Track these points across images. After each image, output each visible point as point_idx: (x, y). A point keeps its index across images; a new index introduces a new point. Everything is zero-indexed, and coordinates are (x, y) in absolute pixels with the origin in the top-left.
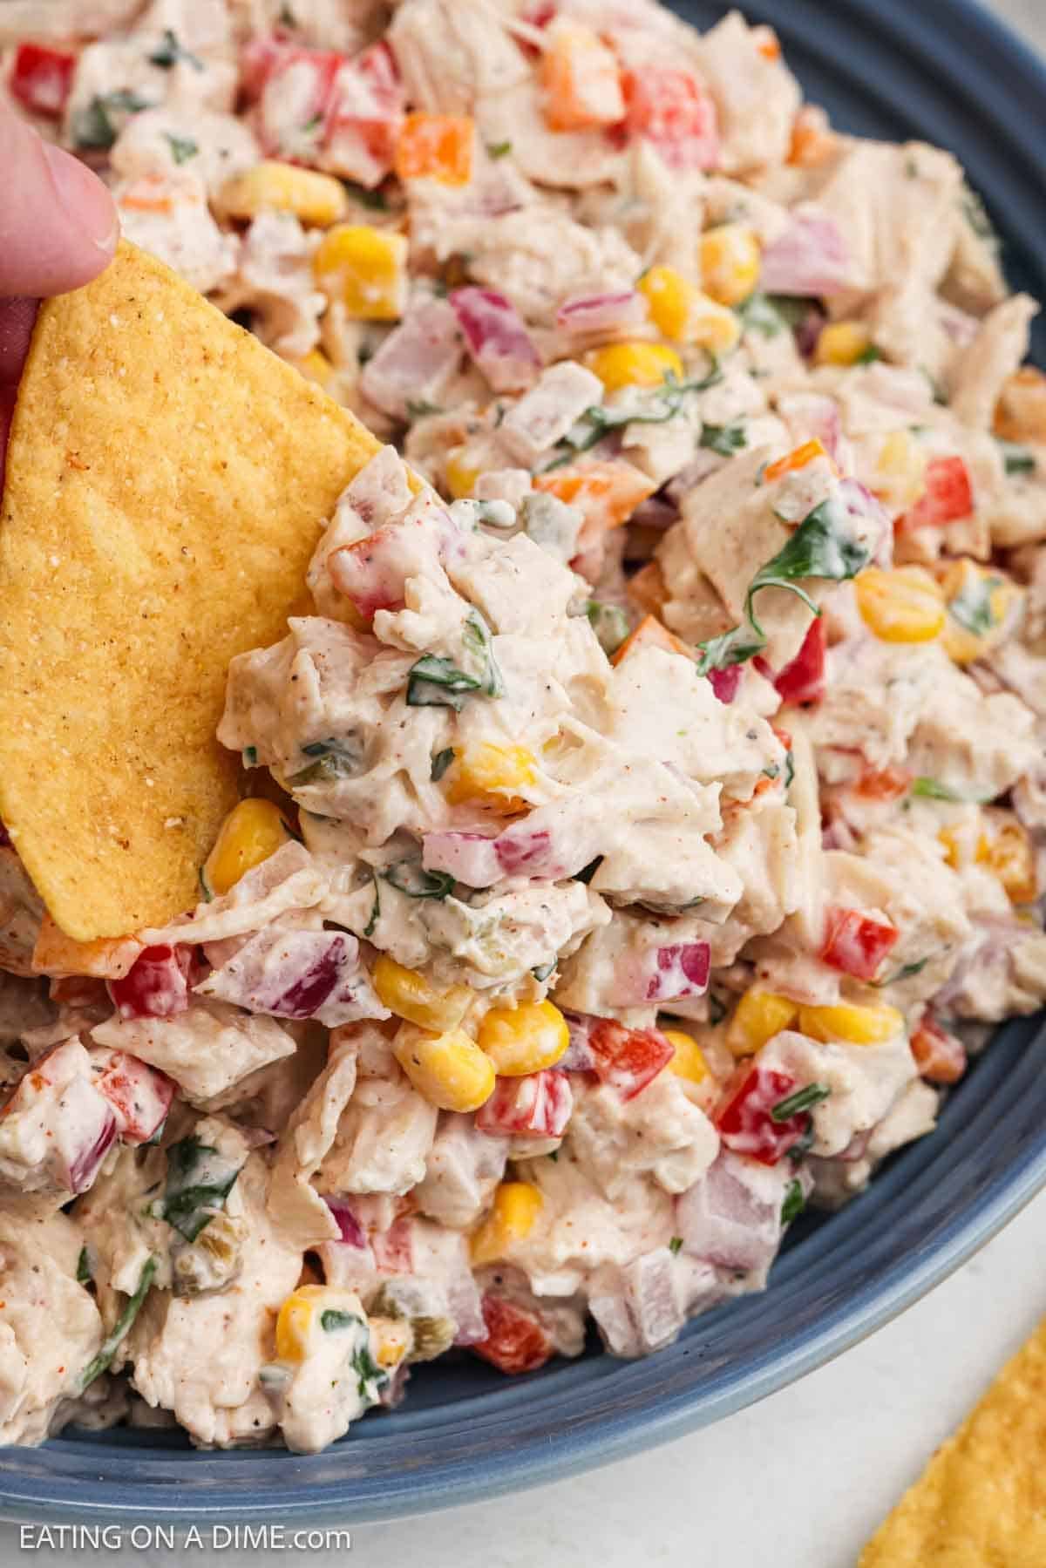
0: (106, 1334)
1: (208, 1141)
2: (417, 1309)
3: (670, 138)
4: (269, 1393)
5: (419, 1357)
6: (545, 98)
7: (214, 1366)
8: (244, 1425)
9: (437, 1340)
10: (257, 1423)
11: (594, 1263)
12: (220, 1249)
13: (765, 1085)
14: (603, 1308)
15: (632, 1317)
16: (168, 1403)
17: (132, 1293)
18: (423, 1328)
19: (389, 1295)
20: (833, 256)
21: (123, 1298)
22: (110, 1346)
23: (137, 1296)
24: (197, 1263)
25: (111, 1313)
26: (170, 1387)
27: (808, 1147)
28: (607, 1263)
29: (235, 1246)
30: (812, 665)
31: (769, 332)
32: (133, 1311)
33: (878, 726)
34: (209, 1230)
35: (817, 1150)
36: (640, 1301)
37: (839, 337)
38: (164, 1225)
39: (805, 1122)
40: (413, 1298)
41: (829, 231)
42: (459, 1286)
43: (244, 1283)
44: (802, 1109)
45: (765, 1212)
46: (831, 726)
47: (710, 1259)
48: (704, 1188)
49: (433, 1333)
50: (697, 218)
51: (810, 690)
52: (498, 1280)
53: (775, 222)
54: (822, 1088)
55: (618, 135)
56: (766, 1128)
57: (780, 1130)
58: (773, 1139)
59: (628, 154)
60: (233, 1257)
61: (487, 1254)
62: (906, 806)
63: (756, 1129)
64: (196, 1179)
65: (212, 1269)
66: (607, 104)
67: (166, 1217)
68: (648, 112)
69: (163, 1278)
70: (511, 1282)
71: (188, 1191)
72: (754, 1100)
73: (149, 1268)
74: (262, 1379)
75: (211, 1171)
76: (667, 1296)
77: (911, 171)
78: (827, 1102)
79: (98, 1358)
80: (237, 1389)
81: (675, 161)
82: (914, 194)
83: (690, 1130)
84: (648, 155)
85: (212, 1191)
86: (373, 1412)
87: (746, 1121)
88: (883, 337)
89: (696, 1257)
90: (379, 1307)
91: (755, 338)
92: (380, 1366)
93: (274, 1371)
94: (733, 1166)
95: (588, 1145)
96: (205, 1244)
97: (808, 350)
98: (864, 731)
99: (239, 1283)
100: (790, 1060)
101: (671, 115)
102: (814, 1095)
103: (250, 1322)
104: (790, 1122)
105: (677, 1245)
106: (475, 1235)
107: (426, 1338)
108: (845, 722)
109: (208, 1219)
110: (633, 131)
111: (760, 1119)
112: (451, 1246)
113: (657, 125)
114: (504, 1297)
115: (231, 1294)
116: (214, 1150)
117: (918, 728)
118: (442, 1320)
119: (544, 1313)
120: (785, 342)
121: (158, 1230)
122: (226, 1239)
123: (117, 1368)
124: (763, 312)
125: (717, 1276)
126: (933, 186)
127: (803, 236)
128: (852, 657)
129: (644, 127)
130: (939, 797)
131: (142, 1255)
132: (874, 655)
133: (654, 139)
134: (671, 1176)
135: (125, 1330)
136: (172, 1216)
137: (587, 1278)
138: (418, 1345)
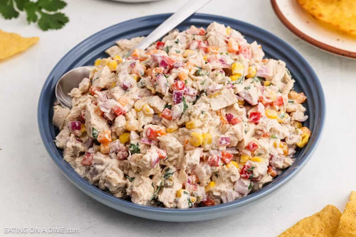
0: (155, 192)
1: (171, 168)
2: (197, 195)
3: (245, 54)
4: (176, 202)
5: (197, 203)
6: (228, 48)
7: (169, 197)
8: (172, 205)
9: (200, 199)
10: (174, 205)
11: (222, 191)
12: (171, 180)
13: (246, 167)
14: (223, 198)
15: (227, 199)
16: (162, 202)
17: (159, 186)
18: (198, 198)
19: (193, 193)
20: (267, 72)
21: (158, 187)
22: (155, 194)
23: (160, 186)
24: (168, 182)
25: (156, 190)
26: (163, 199)
27: (253, 176)
28: (224, 192)
29: (173, 180)
30: (259, 118)
31: (257, 81)
32: (159, 189)
33: (265, 127)
34: (170, 178)
35: (254, 176)
36: (228, 196)
37: (267, 82)
38: (164, 178)
39: (252, 172)
40: (196, 194)
41: (266, 69)
42: (203, 193)
43: (174, 187)
44: (251, 170)
45: (246, 186)
46: (259, 127)
47: (238, 192)
48: (238, 181)
49: (199, 198)
50: (248, 65)
51: (257, 121)
52: (209, 194)
53: (259, 67)
54: (254, 166)
55: (238, 53)
56: (247, 173)
57: (249, 173)
58: (247, 175)
59: (239, 55)
60: (173, 182)
61: (208, 190)
62: (270, 139)
63: (245, 174)
64: (168, 172)
65: (170, 183)
66: (236, 49)
67: (164, 177)
68: (242, 50)
69: (163, 184)
70: (211, 194)
71: (167, 174)
72: (245, 169)
73: (161, 183)
74: (175, 199)
75: (170, 171)
76: (232, 196)
77: (279, 63)
78: (255, 169)
79: (153, 196)
80: (172, 200)
81: (245, 57)
82: (279, 66)
83: (236, 172)
84: (241, 56)
85: (171, 174)
86: (190, 207)
87: (244, 172)
88: (273, 82)
89: (236, 191)
90: (192, 195)
91: (255, 82)
92: (192, 202)
93: (177, 198)
94: (242, 180)
95: (221, 173)
96: (169, 179)
97: (263, 84)
98: (263, 127)
99: (173, 187)
100: (250, 164)
101: (245, 51)
102: (253, 168)
103: (174, 192)
104: (250, 172)
105: (234, 189)
106: (206, 187)
107: (198, 199)
108: (261, 126)
109: (170, 176)
110: (240, 53)
111: (246, 172)
112: (203, 188)
113: (243, 52)
114: (210, 197)
115: (172, 188)
116: (171, 169)
117: (271, 129)
118: (201, 197)
119: (215, 200)
120: (259, 83)
121: (163, 179)
122: (172, 179)
123: (156, 198)
124: (257, 79)
125: (239, 195)
126: (282, 65)
127: (263, 69)
128: (264, 119)
129: (241, 52)
130: (274, 138)
131: (161, 181)
132: (267, 119)
133: (242, 53)
134: (233, 179)
135: (157, 191)
136: (165, 177)
137: (221, 194)
138: (197, 200)
